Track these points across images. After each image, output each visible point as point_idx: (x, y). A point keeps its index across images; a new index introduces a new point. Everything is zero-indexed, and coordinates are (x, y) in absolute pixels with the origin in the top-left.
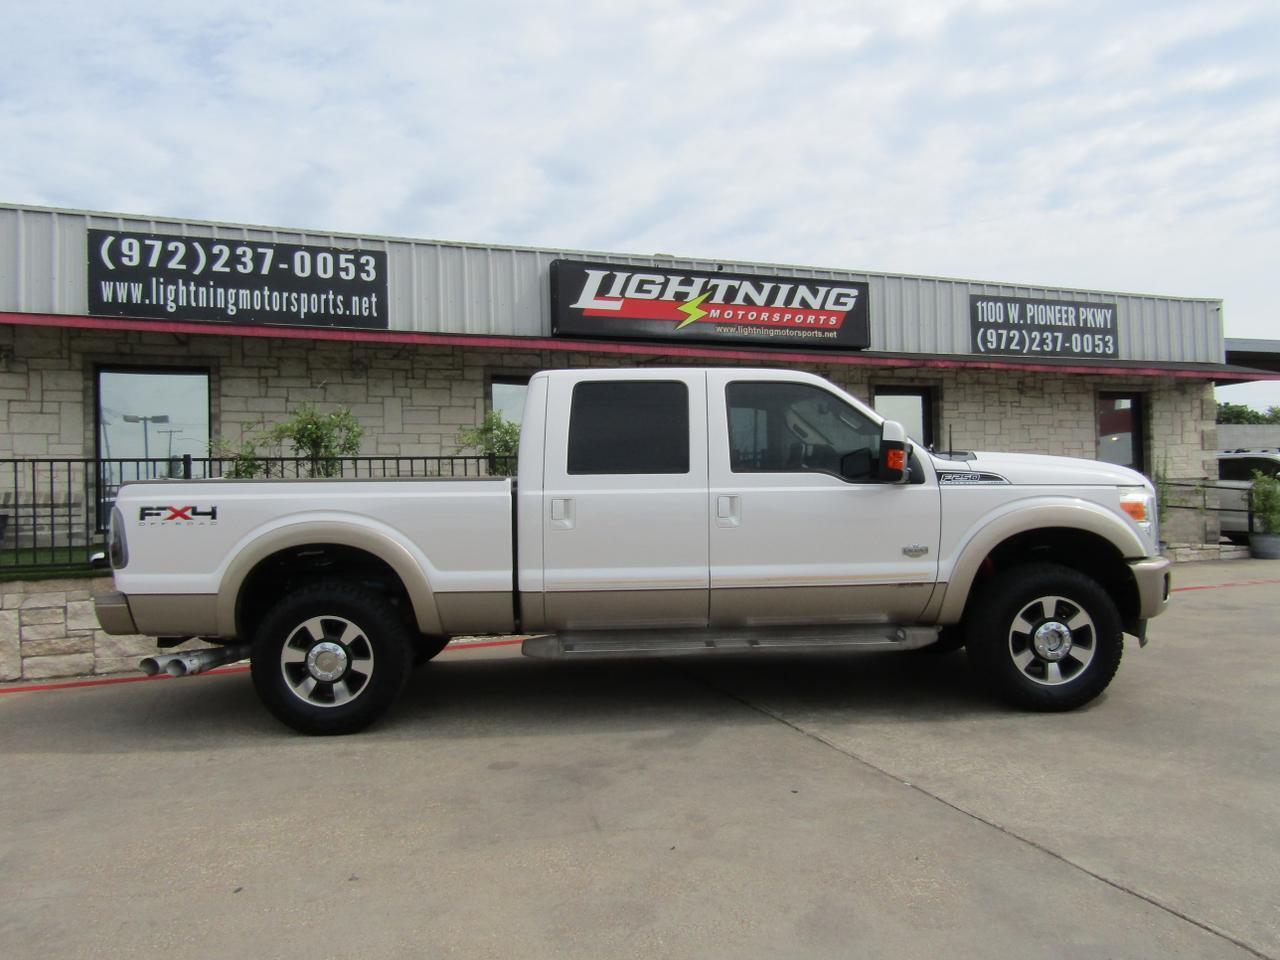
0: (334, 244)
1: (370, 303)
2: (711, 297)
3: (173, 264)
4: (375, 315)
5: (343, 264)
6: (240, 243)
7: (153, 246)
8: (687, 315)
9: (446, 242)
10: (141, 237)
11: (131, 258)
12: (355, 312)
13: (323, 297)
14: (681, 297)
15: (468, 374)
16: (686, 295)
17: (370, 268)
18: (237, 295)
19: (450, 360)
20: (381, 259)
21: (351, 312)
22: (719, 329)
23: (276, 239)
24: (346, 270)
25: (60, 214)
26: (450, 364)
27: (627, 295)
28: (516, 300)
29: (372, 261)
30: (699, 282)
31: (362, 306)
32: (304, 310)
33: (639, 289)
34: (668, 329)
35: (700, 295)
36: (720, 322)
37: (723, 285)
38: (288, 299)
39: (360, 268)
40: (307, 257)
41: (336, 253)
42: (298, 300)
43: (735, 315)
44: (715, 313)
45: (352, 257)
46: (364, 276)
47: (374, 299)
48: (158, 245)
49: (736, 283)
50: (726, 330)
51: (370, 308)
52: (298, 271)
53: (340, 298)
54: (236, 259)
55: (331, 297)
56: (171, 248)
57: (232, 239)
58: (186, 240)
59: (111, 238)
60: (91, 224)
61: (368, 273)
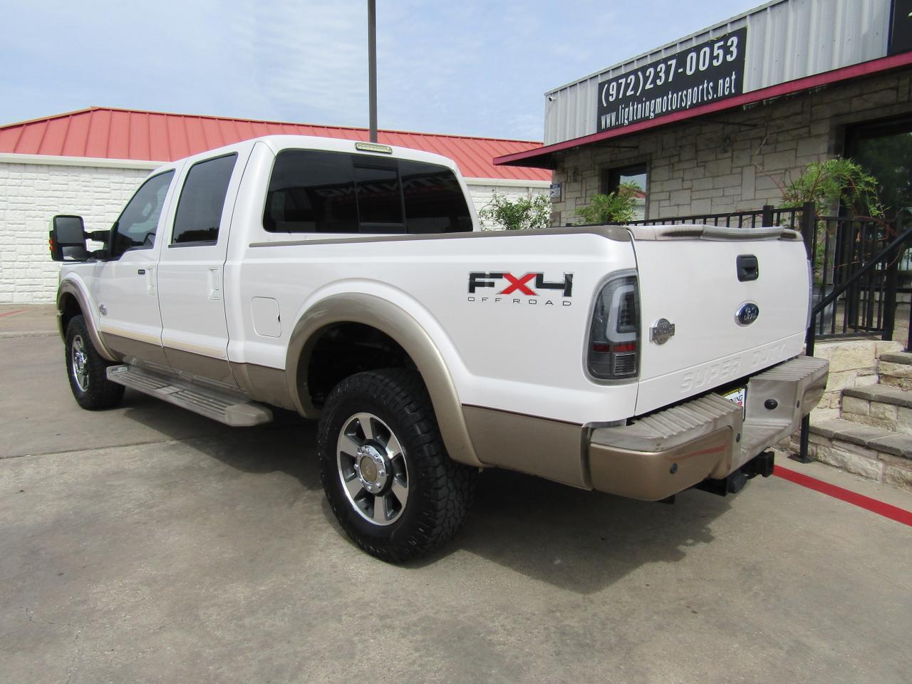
0: (712, 36)
1: (731, 81)
3: (629, 93)
4: (733, 91)
5: (716, 53)
6: (659, 63)
10: (617, 79)
11: (612, 95)
12: (720, 93)
13: (701, 87)
15: (816, 130)
17: (734, 49)
18: (655, 103)
19: (799, 118)
20: (742, 34)
21: (717, 95)
23: (679, 49)
24: (717, 57)
25: (591, 78)
26: (800, 123)
28: (864, 30)
29: (735, 39)
31: (725, 86)
32: (689, 103)
38: (681, 96)
39: (727, 50)
40: (694, 55)
41: (711, 44)
42: (686, 96)
45: (722, 43)
46: (729, 58)
47: (733, 77)
48: (623, 81)
51: (730, 87)
52: (689, 73)
53: (711, 84)
54: (657, 76)
55: (705, 85)
56: (629, 81)
57: (655, 61)
58: (635, 72)
59: (606, 85)
60: (600, 80)
61: (731, 53)
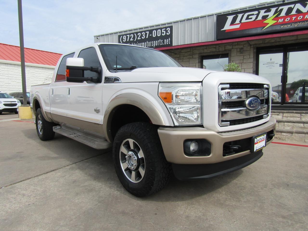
0: (161, 27)
1: (169, 40)
2: (279, 14)
3: (131, 40)
4: (170, 43)
5: (163, 32)
6: (142, 32)
7: (128, 36)
8: (268, 24)
9: (188, 19)
10: (126, 35)
11: (124, 40)
12: (165, 44)
13: (158, 41)
14: (265, 18)
15: (194, 56)
16: (267, 16)
17: (169, 31)
18: (142, 44)
19: (189, 53)
20: (171, 28)
21: (164, 44)
22: (283, 26)
23: (149, 29)
24: (163, 33)
25: (115, 33)
26: (190, 54)
27: (242, 22)
28: (207, 32)
29: (169, 29)
30: (273, 10)
31: (167, 42)
32: (154, 45)
33: (247, 18)
34: (259, 31)
35: (274, 15)
36: (284, 23)
37: (285, 8)
38: (151, 43)
39: (167, 31)
40: (155, 31)
41: (161, 29)
42: (153, 43)
43: (291, 19)
44: (280, 21)
45: (165, 29)
46: (167, 34)
47: (169, 39)
48: (129, 36)
49: (292, 6)
50: (286, 26)
51: (168, 42)
52: (154, 36)
53: (162, 40)
54: (142, 36)
55: (160, 41)
56: (131, 36)
57: (141, 31)
58: (133, 34)
59: (122, 36)
60: (119, 34)
61: (168, 32)
